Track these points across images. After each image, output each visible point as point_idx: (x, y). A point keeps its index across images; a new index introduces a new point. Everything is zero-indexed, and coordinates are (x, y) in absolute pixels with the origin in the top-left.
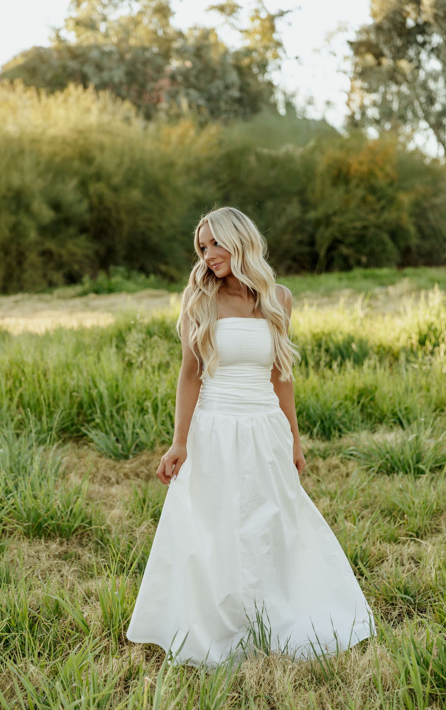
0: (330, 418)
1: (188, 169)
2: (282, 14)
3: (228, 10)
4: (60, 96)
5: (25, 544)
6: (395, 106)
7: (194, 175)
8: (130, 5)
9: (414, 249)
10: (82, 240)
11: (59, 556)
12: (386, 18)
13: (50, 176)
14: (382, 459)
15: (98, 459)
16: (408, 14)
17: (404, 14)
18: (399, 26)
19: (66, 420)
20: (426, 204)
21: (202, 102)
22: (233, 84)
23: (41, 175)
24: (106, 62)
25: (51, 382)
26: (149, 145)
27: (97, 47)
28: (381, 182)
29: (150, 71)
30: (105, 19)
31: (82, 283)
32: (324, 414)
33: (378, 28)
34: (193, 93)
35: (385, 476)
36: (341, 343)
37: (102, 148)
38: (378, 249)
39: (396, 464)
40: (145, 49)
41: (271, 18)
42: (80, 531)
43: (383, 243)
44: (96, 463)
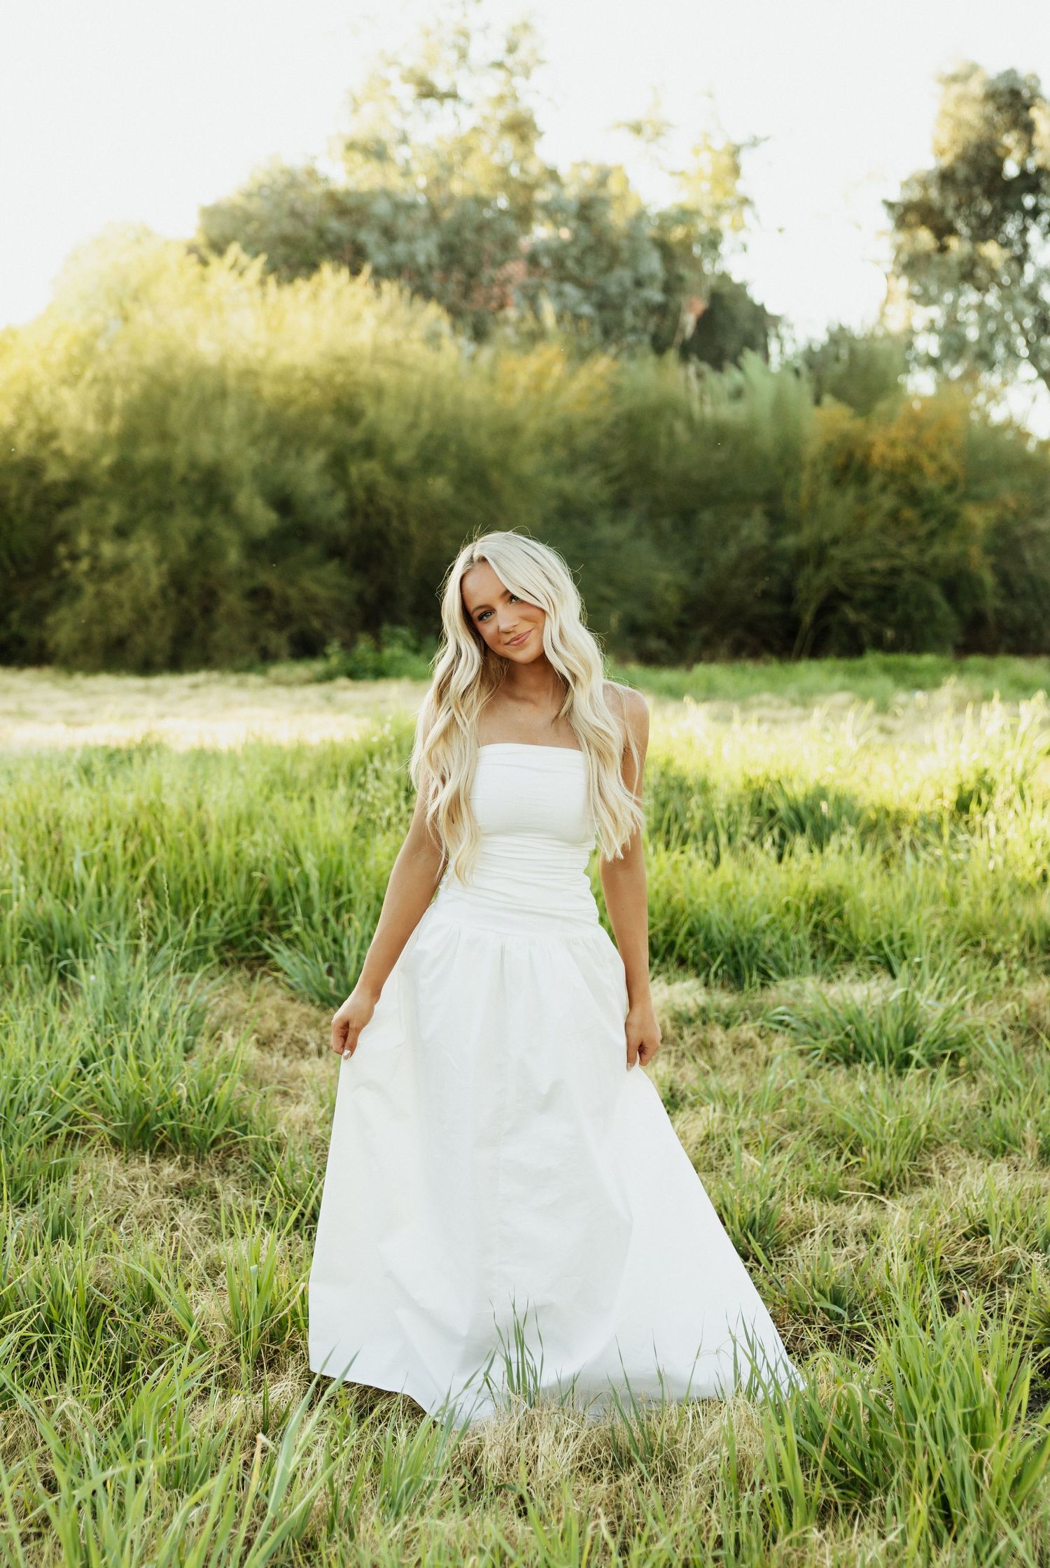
0: (750, 947)
1: (547, 442)
2: (755, 143)
3: (648, 131)
4: (303, 287)
5: (112, 1163)
6: (972, 334)
7: (560, 453)
8: (455, 114)
9: (991, 618)
10: (331, 571)
11: (177, 1190)
12: (962, 158)
13: (274, 443)
14: (837, 1034)
15: (287, 1003)
16: (1008, 151)
17: (1000, 152)
18: (986, 174)
19: (237, 924)
20: (1019, 531)
21: (586, 309)
22: (652, 277)
23: (254, 441)
24: (403, 225)
25: (212, 848)
26: (474, 391)
27: (387, 194)
28: (932, 482)
29: (489, 245)
30: (404, 140)
31: (326, 657)
32: (739, 939)
33: (946, 178)
34: (569, 289)
35: (842, 1068)
36: (801, 799)
37: (379, 393)
38: (918, 616)
39: (863, 1043)
40: (481, 202)
41: (735, 151)
42: (224, 1144)
43: (930, 604)
44: (280, 1011)
